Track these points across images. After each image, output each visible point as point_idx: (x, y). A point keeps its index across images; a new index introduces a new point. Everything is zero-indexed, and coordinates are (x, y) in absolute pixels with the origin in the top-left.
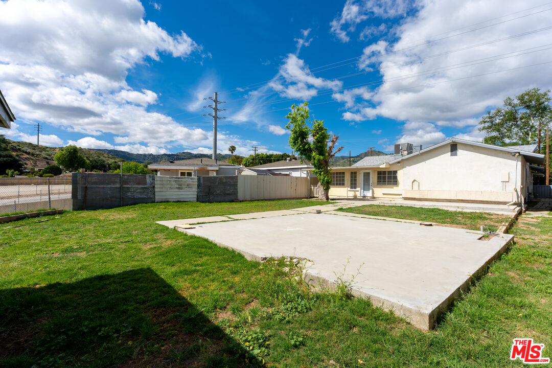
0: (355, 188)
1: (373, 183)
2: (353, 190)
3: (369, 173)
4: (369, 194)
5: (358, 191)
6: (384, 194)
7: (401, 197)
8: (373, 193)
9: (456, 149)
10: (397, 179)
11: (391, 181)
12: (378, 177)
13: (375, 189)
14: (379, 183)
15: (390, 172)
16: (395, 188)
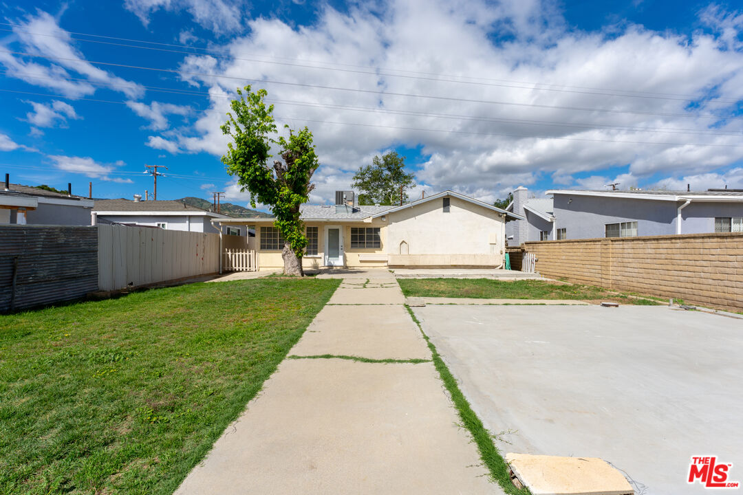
0: (315, 253)
1: (345, 245)
2: (312, 256)
3: (338, 230)
4: (338, 262)
5: (320, 258)
6: (361, 261)
7: (386, 264)
8: (345, 260)
9: (449, 205)
10: (380, 240)
11: (372, 243)
12: (352, 236)
13: (348, 255)
14: (354, 245)
15: (370, 230)
16: (378, 252)
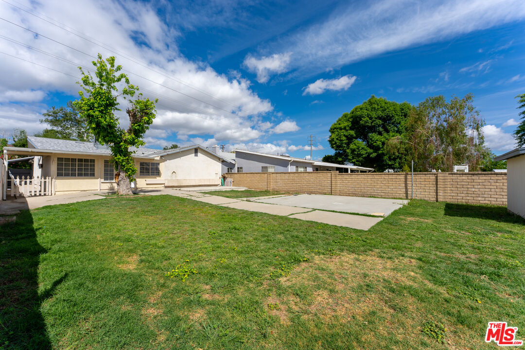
0: (111, 179)
2: (108, 181)
8: (136, 184)
9: (197, 153)
10: (159, 170)
11: (154, 172)
12: (141, 168)
13: (138, 180)
14: (142, 173)
15: (153, 164)
16: (158, 178)
